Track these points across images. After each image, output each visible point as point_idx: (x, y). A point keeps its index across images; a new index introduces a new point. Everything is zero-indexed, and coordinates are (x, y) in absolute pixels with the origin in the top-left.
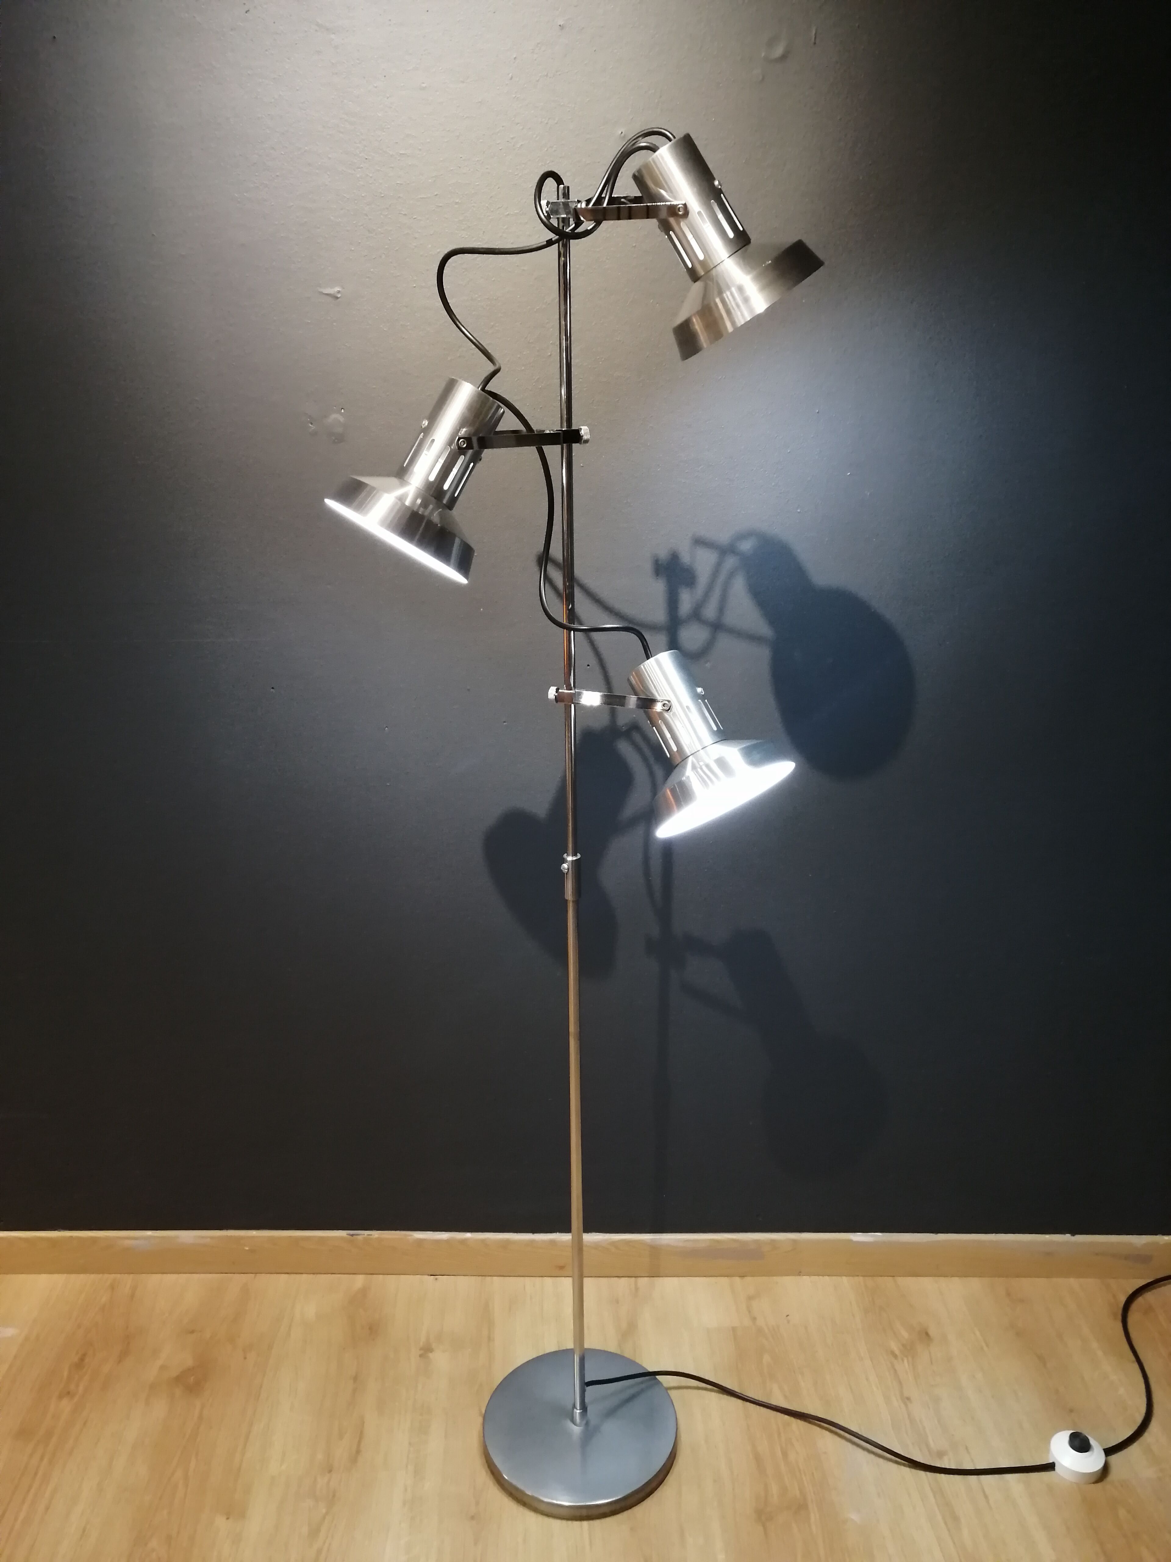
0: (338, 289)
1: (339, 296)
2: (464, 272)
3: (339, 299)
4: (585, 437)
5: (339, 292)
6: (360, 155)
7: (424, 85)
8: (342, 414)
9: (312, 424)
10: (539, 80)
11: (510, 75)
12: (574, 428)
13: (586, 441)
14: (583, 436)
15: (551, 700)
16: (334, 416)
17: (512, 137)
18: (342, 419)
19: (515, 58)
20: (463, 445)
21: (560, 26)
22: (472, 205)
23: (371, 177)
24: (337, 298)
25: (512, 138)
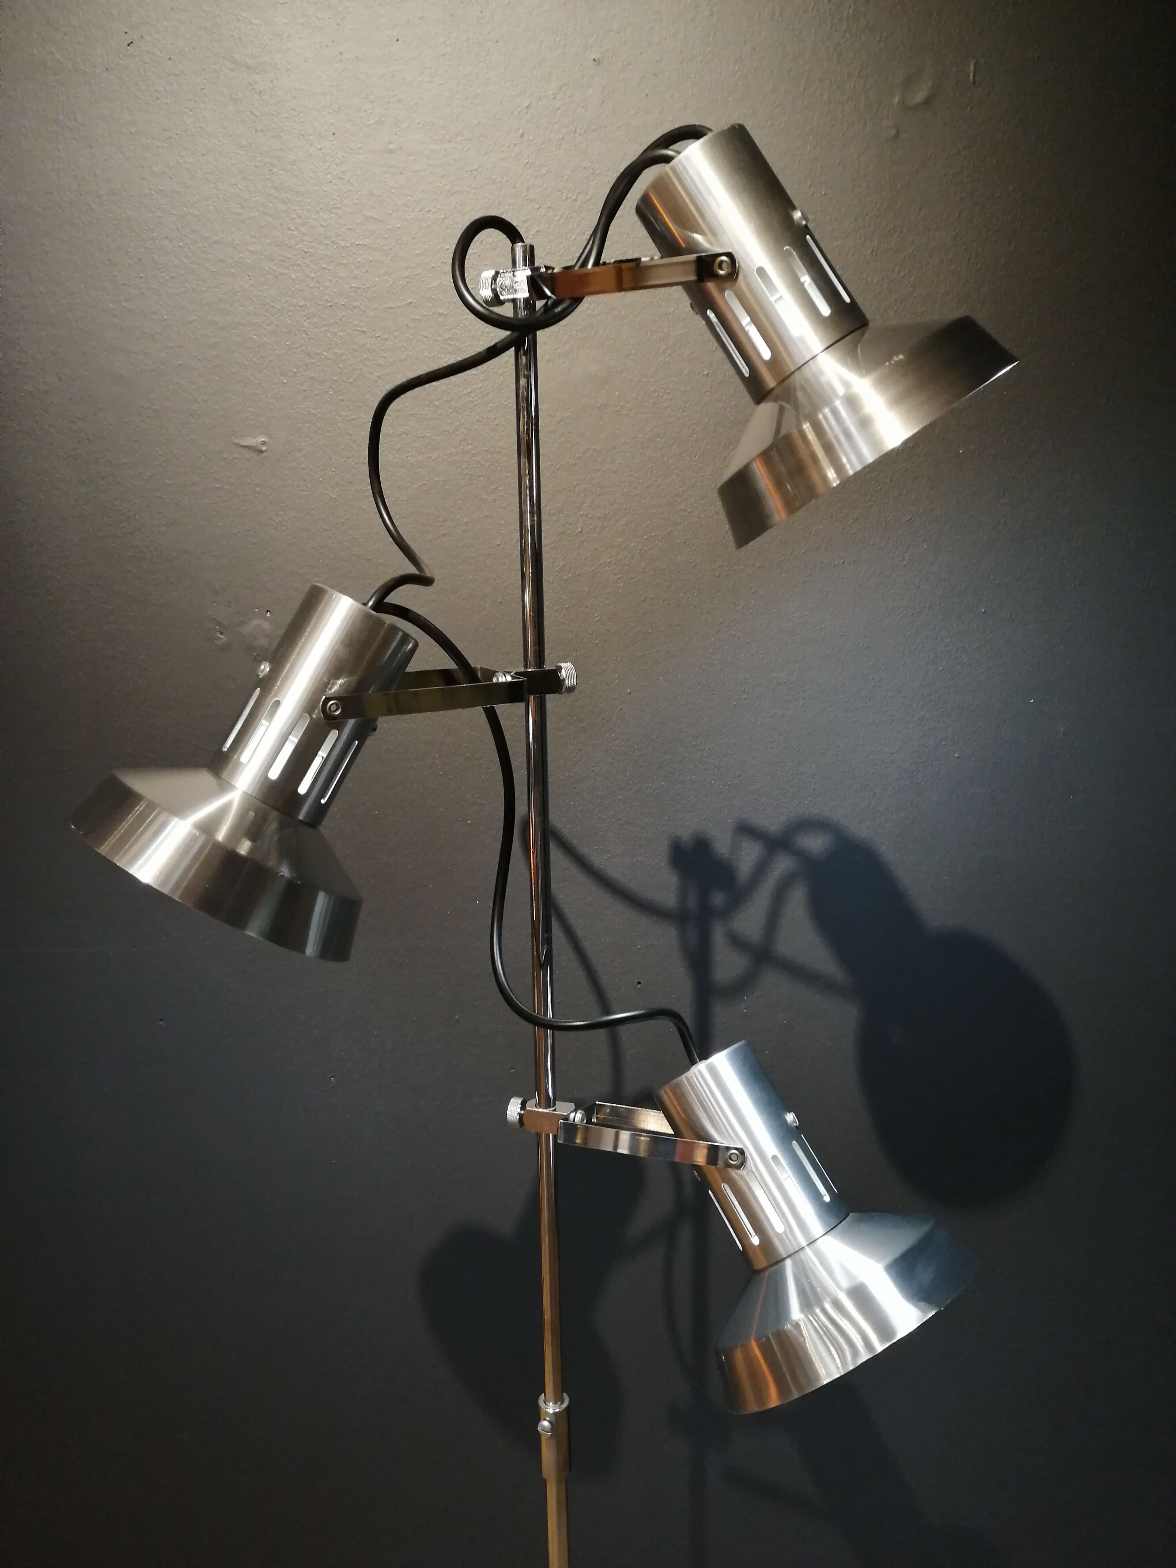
0: (263, 440)
1: (264, 448)
2: (451, 413)
3: (265, 454)
4: (568, 683)
5: (264, 443)
6: (297, 247)
7: (391, 146)
8: (266, 619)
9: (222, 633)
10: (563, 138)
11: (521, 131)
12: (548, 666)
13: (571, 689)
14: (564, 680)
15: (513, 1124)
16: (256, 622)
17: (523, 219)
18: (266, 626)
19: (528, 107)
20: (336, 711)
21: (594, 60)
22: (464, 317)
23: (313, 278)
24: (261, 452)
25: (524, 222)
